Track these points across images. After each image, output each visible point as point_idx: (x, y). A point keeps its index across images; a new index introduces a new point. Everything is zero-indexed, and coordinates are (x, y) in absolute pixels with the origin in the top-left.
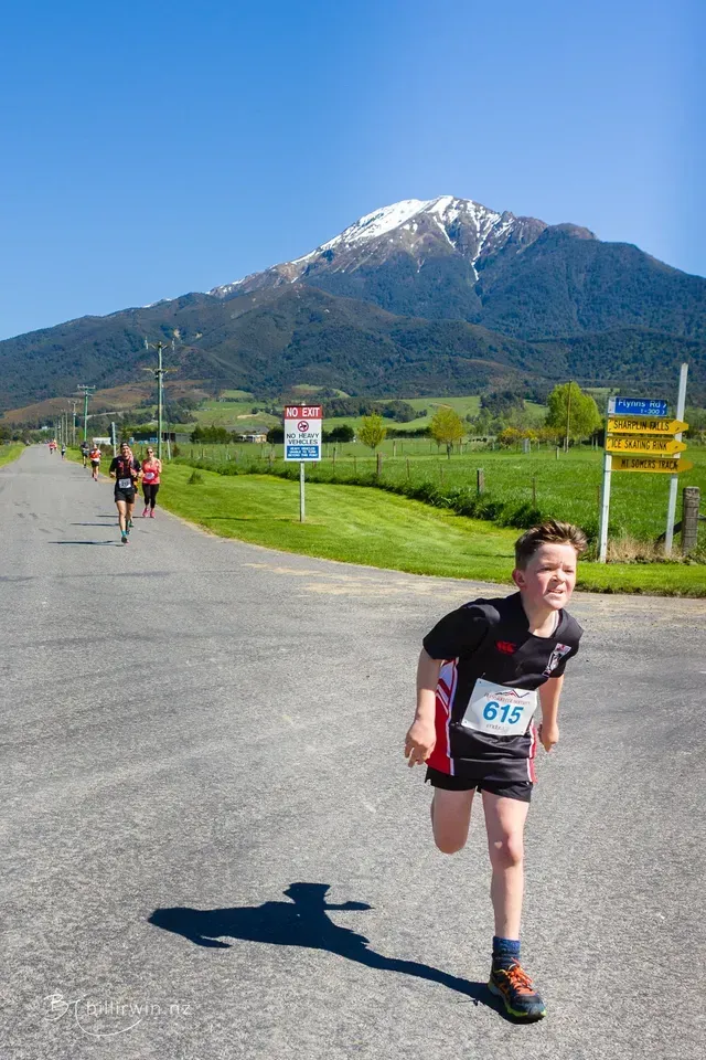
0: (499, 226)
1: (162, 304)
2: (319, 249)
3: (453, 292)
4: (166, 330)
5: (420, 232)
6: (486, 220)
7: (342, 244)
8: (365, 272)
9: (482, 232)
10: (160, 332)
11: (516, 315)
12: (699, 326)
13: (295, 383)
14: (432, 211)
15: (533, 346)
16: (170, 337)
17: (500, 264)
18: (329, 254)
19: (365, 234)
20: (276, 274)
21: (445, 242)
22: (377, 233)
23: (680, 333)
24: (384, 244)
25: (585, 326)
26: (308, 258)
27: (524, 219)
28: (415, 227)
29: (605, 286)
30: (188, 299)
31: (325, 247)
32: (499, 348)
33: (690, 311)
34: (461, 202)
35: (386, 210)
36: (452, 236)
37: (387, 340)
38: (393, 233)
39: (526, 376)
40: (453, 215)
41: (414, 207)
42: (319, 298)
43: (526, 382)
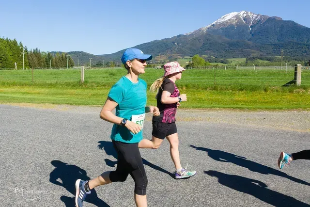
0: (257, 17)
1: (174, 37)
2: (211, 24)
3: (245, 33)
4: (174, 43)
5: (236, 20)
6: (253, 16)
7: (217, 23)
8: (222, 29)
11: (260, 39)
13: (202, 55)
14: (240, 14)
15: (264, 46)
16: (174, 44)
17: (257, 26)
18: (213, 25)
19: (223, 20)
20: (201, 30)
22: (226, 20)
23: (305, 42)
24: (227, 22)
25: (279, 41)
26: (208, 26)
27: (263, 16)
28: (235, 18)
30: (179, 36)
31: (213, 23)
32: (255, 46)
34: (247, 12)
35: (228, 15)
36: (244, 20)
37: (226, 45)
38: (229, 20)
39: (261, 53)
40: (245, 15)
41: (236, 13)
42: (210, 35)
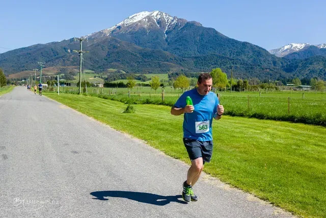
0: (173, 21)
2: (116, 25)
3: (159, 41)
5: (148, 22)
6: (169, 19)
7: (123, 24)
8: (131, 33)
9: (167, 22)
10: (64, 50)
11: (178, 49)
12: (234, 54)
13: (108, 68)
14: (152, 15)
15: (184, 58)
16: (67, 52)
17: (173, 33)
18: (119, 27)
19: (131, 22)
20: (102, 33)
21: (156, 25)
22: (135, 21)
23: (228, 56)
24: (137, 25)
25: (199, 53)
26: (112, 28)
27: (180, 19)
28: (147, 20)
29: (205, 41)
31: (118, 25)
32: (173, 59)
33: (230, 49)
34: (161, 13)
35: (138, 14)
36: (158, 23)
37: (138, 55)
38: (140, 22)
39: (182, 68)
40: (159, 17)
41: (147, 14)
42: (116, 41)
43: (182, 70)
